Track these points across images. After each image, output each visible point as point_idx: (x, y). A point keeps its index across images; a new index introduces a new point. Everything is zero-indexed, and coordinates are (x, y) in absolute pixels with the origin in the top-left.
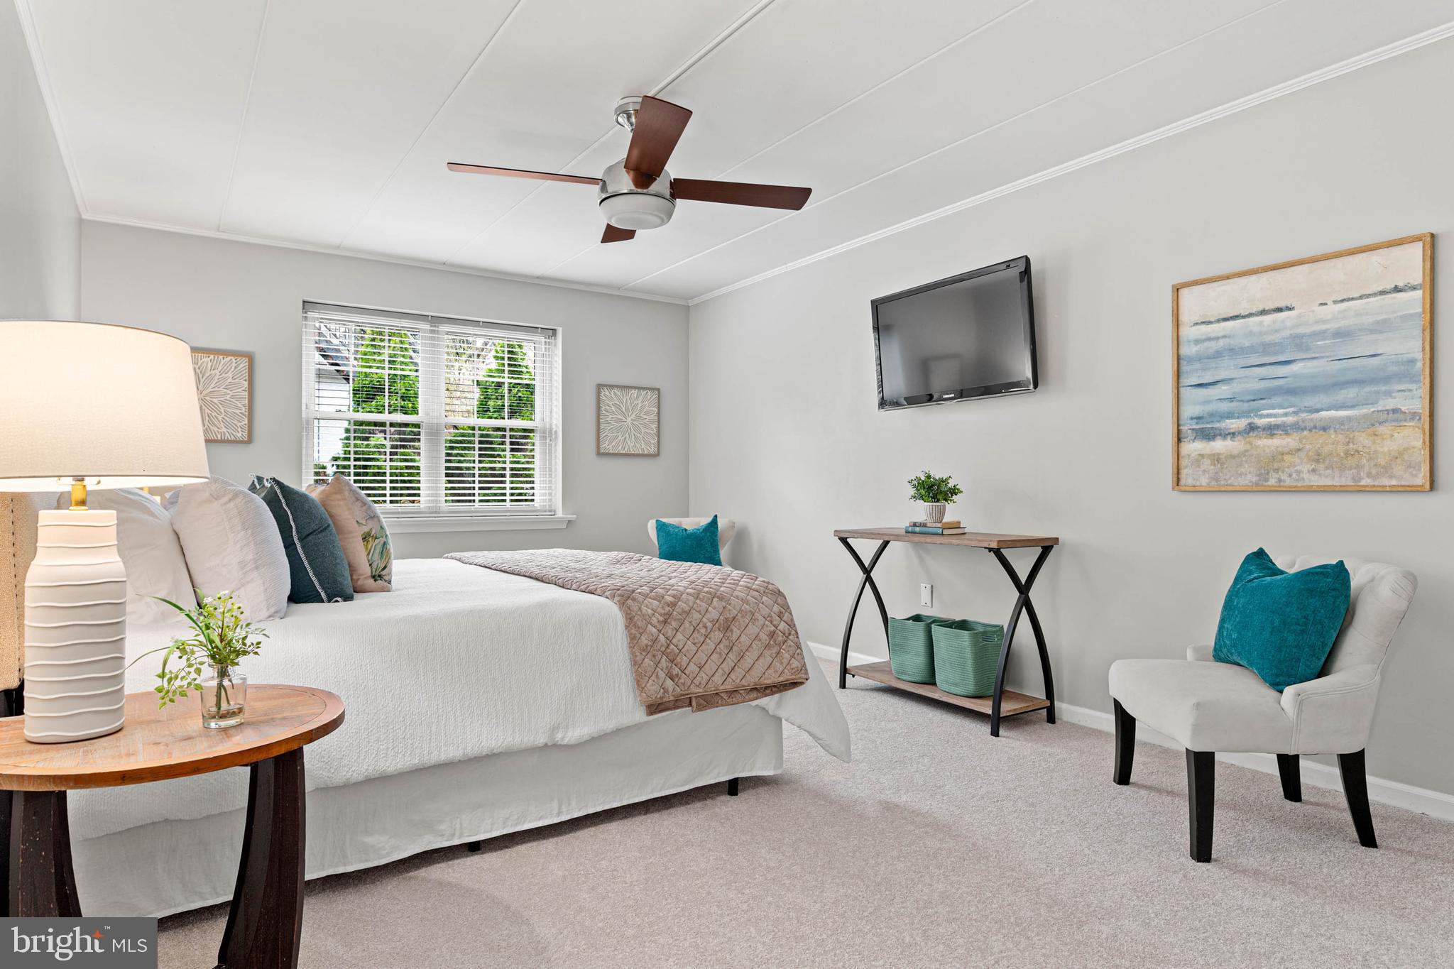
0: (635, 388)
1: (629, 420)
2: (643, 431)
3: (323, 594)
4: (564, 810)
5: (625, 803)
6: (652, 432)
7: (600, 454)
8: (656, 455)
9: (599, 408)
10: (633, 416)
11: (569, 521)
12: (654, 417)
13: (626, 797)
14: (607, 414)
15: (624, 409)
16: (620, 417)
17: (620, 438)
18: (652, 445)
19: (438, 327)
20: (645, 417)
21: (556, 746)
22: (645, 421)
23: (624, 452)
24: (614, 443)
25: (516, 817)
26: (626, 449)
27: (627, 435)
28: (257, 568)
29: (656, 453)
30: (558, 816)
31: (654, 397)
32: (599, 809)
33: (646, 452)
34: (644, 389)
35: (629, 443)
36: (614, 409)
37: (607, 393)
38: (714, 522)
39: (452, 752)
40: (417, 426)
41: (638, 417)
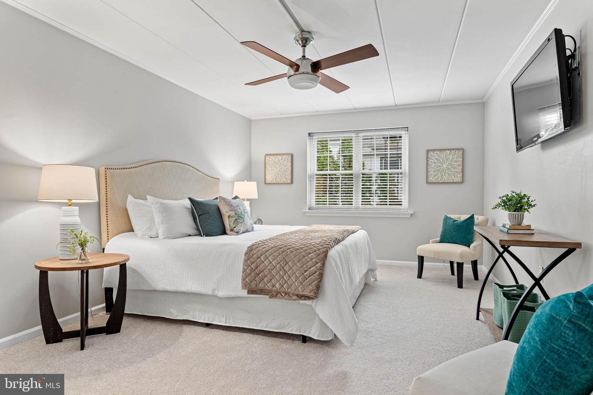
0: (448, 150)
1: (445, 166)
2: (453, 170)
3: (202, 234)
4: (228, 322)
5: (251, 327)
6: (459, 171)
7: (428, 183)
8: (462, 182)
9: (427, 161)
10: (447, 163)
11: (411, 214)
12: (460, 163)
13: (251, 325)
14: (432, 164)
15: (442, 160)
16: (439, 165)
17: (439, 175)
18: (459, 178)
19: (358, 134)
20: (455, 163)
21: (215, 296)
22: (454, 166)
23: (442, 181)
24: (436, 178)
25: (211, 318)
26: (443, 180)
27: (443, 173)
28: (162, 224)
29: (461, 181)
30: (225, 323)
31: (460, 153)
32: (241, 326)
33: (455, 181)
34: (454, 149)
35: (445, 177)
36: (436, 161)
37: (432, 154)
38: (472, 217)
39: (183, 289)
40: (352, 175)
41: (450, 164)
